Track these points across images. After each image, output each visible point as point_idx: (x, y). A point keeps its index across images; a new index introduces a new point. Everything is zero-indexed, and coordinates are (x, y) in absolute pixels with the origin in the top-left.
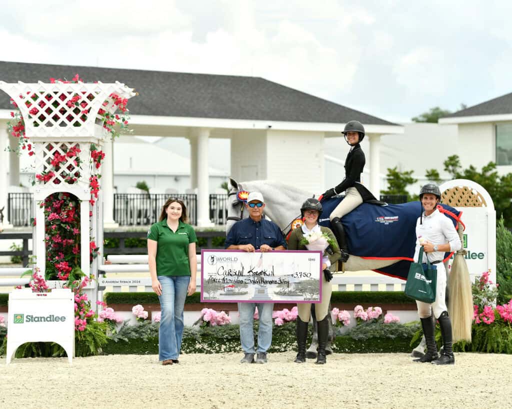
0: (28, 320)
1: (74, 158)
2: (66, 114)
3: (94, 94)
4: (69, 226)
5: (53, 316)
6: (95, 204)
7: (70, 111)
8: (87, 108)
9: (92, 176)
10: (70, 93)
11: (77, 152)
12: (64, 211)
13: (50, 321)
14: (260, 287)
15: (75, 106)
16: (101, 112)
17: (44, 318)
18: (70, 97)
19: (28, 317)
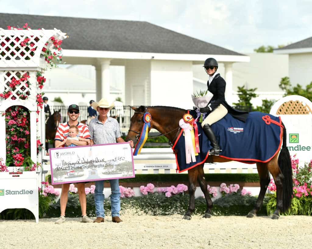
0: (7, 193)
1: (25, 82)
2: (20, 51)
3: (39, 38)
4: (22, 129)
5: (24, 190)
6: (40, 113)
7: (23, 49)
8: (34, 47)
9: (38, 94)
10: (22, 36)
11: (27, 77)
12: (19, 119)
13: (23, 193)
14: (92, 170)
15: (26, 46)
16: (44, 50)
17: (18, 192)
18: (22, 40)
19: (7, 191)
